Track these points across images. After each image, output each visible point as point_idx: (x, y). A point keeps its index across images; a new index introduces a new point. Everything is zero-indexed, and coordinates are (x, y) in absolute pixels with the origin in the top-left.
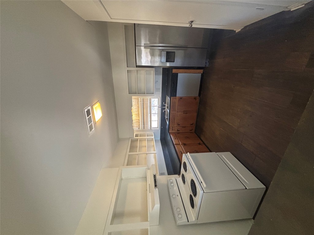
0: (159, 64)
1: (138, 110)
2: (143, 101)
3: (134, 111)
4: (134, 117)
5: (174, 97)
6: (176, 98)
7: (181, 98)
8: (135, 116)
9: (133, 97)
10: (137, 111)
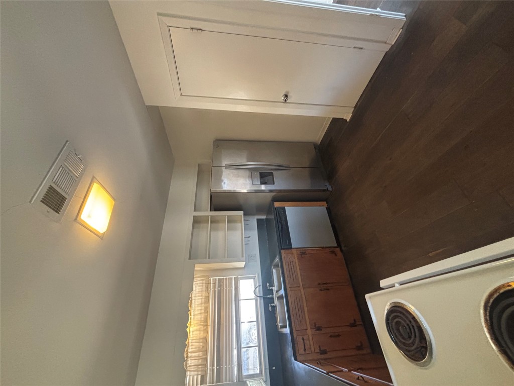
0: (250, 188)
1: (206, 309)
2: (220, 286)
3: (196, 313)
4: (194, 330)
5: (287, 251)
6: (292, 253)
7: (303, 253)
8: (195, 328)
9: (197, 267)
10: (203, 311)
